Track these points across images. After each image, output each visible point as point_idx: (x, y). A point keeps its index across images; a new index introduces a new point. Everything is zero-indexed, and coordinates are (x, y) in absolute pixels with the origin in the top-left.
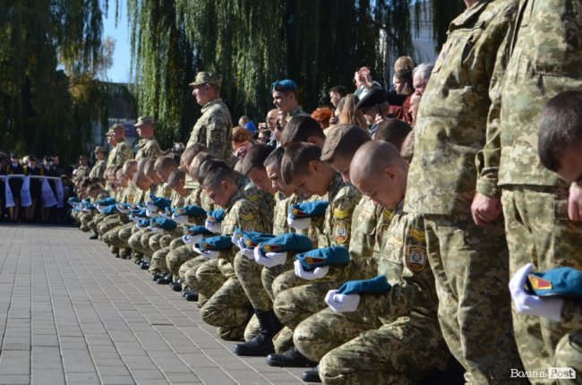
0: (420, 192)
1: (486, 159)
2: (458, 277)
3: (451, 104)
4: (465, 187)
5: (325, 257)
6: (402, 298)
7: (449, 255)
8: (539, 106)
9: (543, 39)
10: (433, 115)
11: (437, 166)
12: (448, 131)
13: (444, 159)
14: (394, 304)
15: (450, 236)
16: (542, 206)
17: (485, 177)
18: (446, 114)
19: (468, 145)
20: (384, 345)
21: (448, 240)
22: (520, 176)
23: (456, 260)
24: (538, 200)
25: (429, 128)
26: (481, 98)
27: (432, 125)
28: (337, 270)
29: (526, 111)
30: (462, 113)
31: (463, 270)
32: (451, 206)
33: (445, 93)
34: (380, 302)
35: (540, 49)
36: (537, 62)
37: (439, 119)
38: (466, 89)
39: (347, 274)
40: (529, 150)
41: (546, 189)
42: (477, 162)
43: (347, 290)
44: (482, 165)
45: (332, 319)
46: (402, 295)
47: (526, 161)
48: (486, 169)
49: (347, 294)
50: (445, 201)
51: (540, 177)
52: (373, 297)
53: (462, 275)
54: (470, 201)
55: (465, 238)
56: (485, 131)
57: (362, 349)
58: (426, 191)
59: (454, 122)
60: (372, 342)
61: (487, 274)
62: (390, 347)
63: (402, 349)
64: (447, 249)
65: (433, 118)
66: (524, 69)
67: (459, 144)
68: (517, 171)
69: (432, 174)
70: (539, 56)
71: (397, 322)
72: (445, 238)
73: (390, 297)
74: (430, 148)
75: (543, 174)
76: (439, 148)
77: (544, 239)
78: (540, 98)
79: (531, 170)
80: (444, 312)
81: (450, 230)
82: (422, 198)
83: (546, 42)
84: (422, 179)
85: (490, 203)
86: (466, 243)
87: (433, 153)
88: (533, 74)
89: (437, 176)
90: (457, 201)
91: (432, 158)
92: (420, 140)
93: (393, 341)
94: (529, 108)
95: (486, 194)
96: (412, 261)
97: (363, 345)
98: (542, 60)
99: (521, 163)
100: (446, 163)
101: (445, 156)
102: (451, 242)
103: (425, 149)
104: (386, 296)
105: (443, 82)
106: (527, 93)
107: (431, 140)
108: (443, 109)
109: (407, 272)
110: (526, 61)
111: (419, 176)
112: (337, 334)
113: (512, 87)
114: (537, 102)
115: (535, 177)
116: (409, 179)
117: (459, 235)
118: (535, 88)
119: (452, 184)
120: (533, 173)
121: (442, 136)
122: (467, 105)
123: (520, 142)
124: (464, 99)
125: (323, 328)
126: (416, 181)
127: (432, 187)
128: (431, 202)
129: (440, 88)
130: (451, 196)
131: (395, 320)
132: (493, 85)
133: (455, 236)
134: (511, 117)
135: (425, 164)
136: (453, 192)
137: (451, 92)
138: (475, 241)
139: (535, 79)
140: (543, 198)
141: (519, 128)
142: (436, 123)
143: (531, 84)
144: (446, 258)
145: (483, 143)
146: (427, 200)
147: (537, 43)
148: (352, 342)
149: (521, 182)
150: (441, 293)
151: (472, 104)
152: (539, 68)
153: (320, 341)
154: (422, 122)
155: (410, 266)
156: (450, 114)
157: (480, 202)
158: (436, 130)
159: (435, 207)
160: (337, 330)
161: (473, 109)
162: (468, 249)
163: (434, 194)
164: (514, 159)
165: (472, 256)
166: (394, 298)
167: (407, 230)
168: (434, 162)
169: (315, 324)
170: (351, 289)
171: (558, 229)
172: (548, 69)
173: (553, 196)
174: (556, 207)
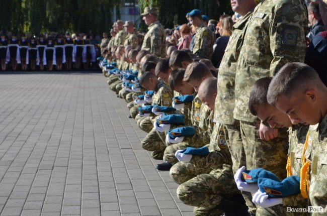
0: (220, 113)
2: (237, 153)
3: (232, 70)
7: (233, 142)
8: (247, 82)
9: (249, 49)
10: (224, 75)
11: (227, 101)
12: (231, 83)
13: (230, 97)
15: (233, 133)
16: (250, 131)
18: (230, 75)
20: (209, 181)
21: (232, 136)
22: (240, 116)
23: (236, 145)
24: (248, 129)
25: (222, 81)
27: (224, 80)
29: (242, 84)
31: (239, 150)
32: (233, 121)
33: (229, 64)
35: (248, 54)
36: (247, 60)
37: (227, 77)
40: (243, 104)
41: (251, 124)
43: (186, 152)
45: (188, 164)
47: (242, 109)
50: (231, 118)
51: (247, 117)
52: (199, 157)
53: (239, 153)
55: (240, 135)
58: (222, 113)
60: (202, 179)
62: (211, 182)
63: (218, 183)
64: (232, 140)
65: (224, 76)
66: (242, 64)
68: (238, 113)
69: (225, 104)
70: (248, 57)
71: (217, 170)
72: (231, 134)
74: (223, 91)
75: (249, 116)
76: (228, 92)
78: (248, 78)
79: (243, 114)
80: (235, 168)
81: (233, 131)
82: (221, 116)
83: (250, 51)
84: (220, 107)
86: (240, 138)
87: (225, 94)
88: (246, 66)
89: (227, 105)
91: (224, 96)
92: (219, 87)
93: (213, 179)
94: (243, 82)
98: (249, 59)
99: (240, 109)
100: (231, 99)
101: (230, 95)
102: (234, 137)
103: (221, 92)
105: (228, 59)
106: (243, 75)
107: (223, 88)
108: (229, 72)
109: (218, 148)
110: (243, 59)
111: (219, 105)
112: (191, 171)
114: (247, 80)
115: (245, 117)
116: (215, 106)
117: (237, 133)
118: (246, 73)
120: (244, 115)
121: (228, 85)
123: (240, 99)
125: (183, 169)
126: (218, 107)
127: (225, 111)
128: (225, 118)
129: (227, 62)
131: (216, 169)
133: (235, 134)
135: (221, 99)
137: (232, 64)
139: (246, 69)
140: (250, 128)
141: (239, 92)
142: (226, 79)
143: (244, 71)
144: (232, 144)
146: (223, 117)
147: (247, 51)
148: (193, 179)
150: (233, 158)
152: (248, 63)
153: (182, 175)
154: (220, 77)
155: (220, 145)
156: (232, 75)
158: (226, 82)
159: (227, 120)
163: (225, 114)
164: (238, 107)
167: (220, 127)
168: (225, 98)
169: (180, 167)
171: (258, 143)
172: (252, 64)
173: (254, 127)
174: (256, 133)
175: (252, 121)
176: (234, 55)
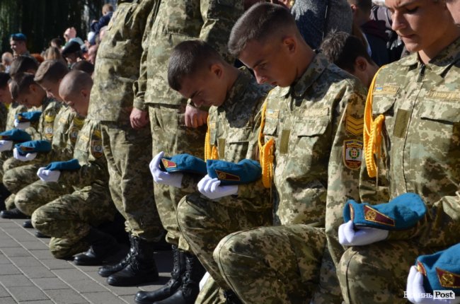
0: (98, 107)
1: (139, 86)
2: (122, 160)
3: (118, 51)
4: (126, 104)
5: (34, 146)
6: (87, 174)
7: (116, 147)
8: (169, 54)
9: (172, 12)
10: (106, 57)
11: (108, 90)
12: (115, 68)
13: (113, 86)
14: (82, 177)
15: (116, 135)
16: (170, 117)
17: (139, 98)
18: (114, 57)
19: (128, 77)
20: (75, 204)
21: (115, 137)
22: (157, 98)
23: (120, 150)
24: (168, 114)
25: (104, 66)
26: (137, 47)
27: (106, 64)
28: (42, 155)
29: (161, 57)
30: (124, 57)
31: (125, 156)
32: (117, 116)
33: (114, 44)
34: (73, 176)
35: (170, 18)
36: (169, 26)
37: (110, 60)
38: (127, 41)
39: (48, 158)
40: (163, 82)
41: (173, 107)
42: (134, 88)
43: (51, 168)
44: (137, 90)
45: (40, 189)
46: (88, 172)
47: (160, 89)
48: (139, 92)
49: (52, 170)
50: (114, 112)
51: (168, 99)
52: (69, 173)
53: (124, 159)
54: (130, 113)
55: (126, 136)
56: (139, 68)
57: (60, 206)
58: (102, 106)
59: (120, 62)
60: (67, 202)
61: (140, 159)
62: (78, 205)
63: (86, 207)
64: (115, 143)
65: (106, 60)
66: (160, 30)
67: (122, 76)
68: (155, 95)
69: (105, 95)
70: (170, 22)
71: (83, 190)
72: (113, 136)
73: (80, 173)
74: (104, 78)
75: (170, 97)
76: (110, 79)
77: (171, 138)
78: (170, 49)
79: (163, 94)
80: (113, 183)
81: (116, 130)
82: (99, 111)
83: (174, 14)
84: (99, 98)
85: (142, 114)
86: (127, 139)
87: (106, 81)
89: (108, 96)
90: (121, 113)
91: (105, 85)
92: (98, 73)
93: (80, 201)
94: (163, 55)
95: (140, 109)
96: (95, 150)
97: (61, 204)
98: (172, 25)
99: (158, 90)
100: (114, 89)
101: (114, 84)
102: (117, 139)
103: (101, 79)
104: (77, 172)
105: (113, 36)
107: (104, 74)
108: (113, 54)
109: (92, 157)
110: (162, 25)
111: (97, 97)
112: (43, 198)
113: (154, 41)
114: (168, 51)
115: (165, 99)
116: (91, 98)
117: (122, 134)
118: (167, 43)
119: (118, 102)
120: (164, 96)
121: (111, 71)
122: (128, 52)
123: (157, 76)
124: (126, 48)
125: (34, 195)
126: (95, 100)
127: (105, 103)
128: (105, 113)
129: (111, 41)
130: (117, 109)
131: (82, 188)
132: (144, 40)
133: (119, 135)
134: (152, 60)
135: (101, 89)
136: (118, 107)
137: (118, 43)
138: (132, 138)
139: (167, 37)
140: (171, 112)
141: (157, 67)
142: (108, 63)
143: (165, 40)
144: (114, 149)
145: (138, 76)
146: (102, 112)
147: (169, 14)
148: (54, 202)
149: (157, 102)
150: (111, 171)
151: (131, 51)
152: (170, 30)
153: (32, 203)
154: (100, 62)
155: (94, 154)
156: (117, 57)
157: (135, 114)
158: (108, 67)
159: (108, 116)
160: (44, 196)
161: (132, 54)
162: (128, 143)
163: (106, 108)
164: (154, 87)
165: (130, 147)
166: (83, 174)
167: (92, 131)
168: (107, 88)
169: (29, 192)
170: (54, 167)
171: (180, 132)
173: (177, 110)
174: (178, 118)
175: (175, 103)
176: (121, 32)
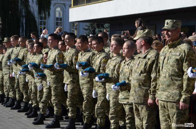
0: (134, 98)
2: (144, 117)
3: (142, 78)
4: (146, 96)
7: (142, 112)
9: (172, 69)
11: (138, 92)
12: (141, 84)
14: (128, 88)
15: (142, 108)
16: (173, 106)
17: (152, 95)
19: (146, 87)
23: (144, 113)
24: (172, 105)
25: (136, 83)
26: (149, 76)
29: (168, 84)
30: (144, 80)
31: (146, 116)
32: (142, 101)
33: (140, 75)
34: (125, 87)
35: (172, 71)
36: (171, 74)
37: (139, 81)
38: (145, 74)
41: (174, 102)
42: (149, 92)
50: (141, 100)
52: (123, 86)
54: (147, 100)
55: (146, 109)
56: (150, 84)
58: (135, 98)
59: (142, 82)
64: (141, 111)
67: (144, 87)
70: (171, 73)
73: (127, 86)
75: (173, 99)
76: (139, 88)
78: (172, 82)
82: (134, 99)
83: (173, 70)
86: (147, 110)
88: (170, 77)
89: (138, 94)
90: (144, 100)
91: (137, 90)
92: (134, 85)
98: (172, 74)
99: (168, 96)
102: (143, 109)
103: (135, 88)
105: (140, 72)
107: (137, 86)
110: (168, 73)
111: (133, 94)
113: (164, 79)
114: (171, 83)
115: (171, 100)
118: (170, 80)
119: (142, 96)
121: (139, 85)
122: (146, 78)
124: (145, 77)
127: (137, 97)
128: (137, 100)
130: (142, 99)
133: (143, 108)
135: (135, 91)
136: (143, 98)
137: (142, 75)
138: (149, 109)
139: (170, 78)
140: (173, 104)
142: (138, 82)
145: (150, 87)
146: (136, 100)
147: (171, 70)
151: (147, 78)
156: (142, 80)
157: (150, 101)
158: (138, 83)
162: (147, 111)
163: (138, 98)
165: (148, 113)
171: (177, 111)
172: (173, 75)
173: (176, 104)
174: (177, 106)
176: (143, 70)
